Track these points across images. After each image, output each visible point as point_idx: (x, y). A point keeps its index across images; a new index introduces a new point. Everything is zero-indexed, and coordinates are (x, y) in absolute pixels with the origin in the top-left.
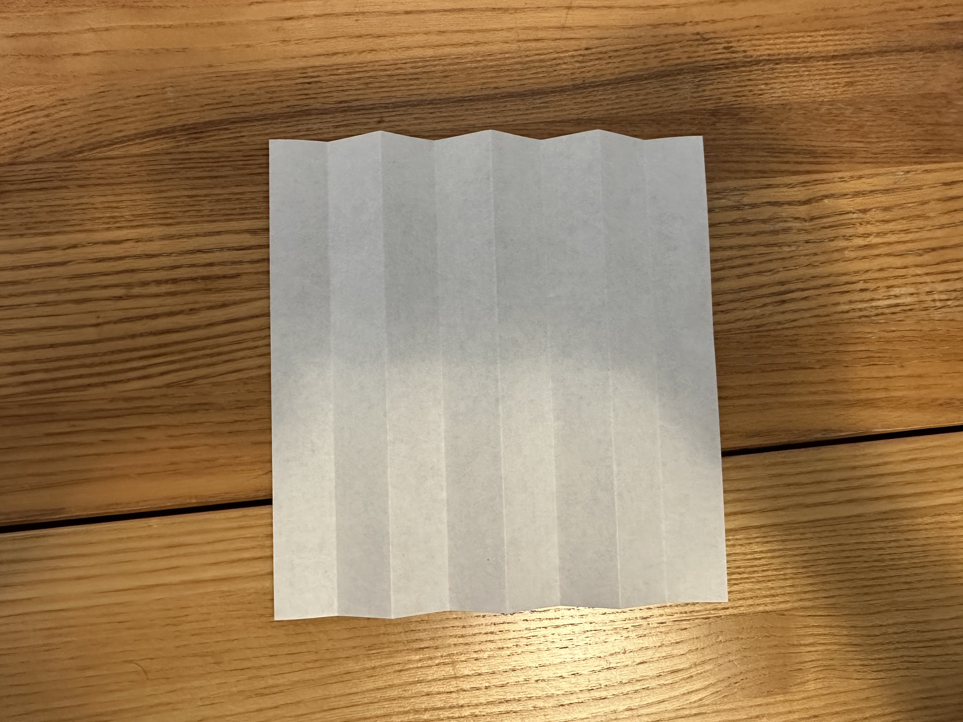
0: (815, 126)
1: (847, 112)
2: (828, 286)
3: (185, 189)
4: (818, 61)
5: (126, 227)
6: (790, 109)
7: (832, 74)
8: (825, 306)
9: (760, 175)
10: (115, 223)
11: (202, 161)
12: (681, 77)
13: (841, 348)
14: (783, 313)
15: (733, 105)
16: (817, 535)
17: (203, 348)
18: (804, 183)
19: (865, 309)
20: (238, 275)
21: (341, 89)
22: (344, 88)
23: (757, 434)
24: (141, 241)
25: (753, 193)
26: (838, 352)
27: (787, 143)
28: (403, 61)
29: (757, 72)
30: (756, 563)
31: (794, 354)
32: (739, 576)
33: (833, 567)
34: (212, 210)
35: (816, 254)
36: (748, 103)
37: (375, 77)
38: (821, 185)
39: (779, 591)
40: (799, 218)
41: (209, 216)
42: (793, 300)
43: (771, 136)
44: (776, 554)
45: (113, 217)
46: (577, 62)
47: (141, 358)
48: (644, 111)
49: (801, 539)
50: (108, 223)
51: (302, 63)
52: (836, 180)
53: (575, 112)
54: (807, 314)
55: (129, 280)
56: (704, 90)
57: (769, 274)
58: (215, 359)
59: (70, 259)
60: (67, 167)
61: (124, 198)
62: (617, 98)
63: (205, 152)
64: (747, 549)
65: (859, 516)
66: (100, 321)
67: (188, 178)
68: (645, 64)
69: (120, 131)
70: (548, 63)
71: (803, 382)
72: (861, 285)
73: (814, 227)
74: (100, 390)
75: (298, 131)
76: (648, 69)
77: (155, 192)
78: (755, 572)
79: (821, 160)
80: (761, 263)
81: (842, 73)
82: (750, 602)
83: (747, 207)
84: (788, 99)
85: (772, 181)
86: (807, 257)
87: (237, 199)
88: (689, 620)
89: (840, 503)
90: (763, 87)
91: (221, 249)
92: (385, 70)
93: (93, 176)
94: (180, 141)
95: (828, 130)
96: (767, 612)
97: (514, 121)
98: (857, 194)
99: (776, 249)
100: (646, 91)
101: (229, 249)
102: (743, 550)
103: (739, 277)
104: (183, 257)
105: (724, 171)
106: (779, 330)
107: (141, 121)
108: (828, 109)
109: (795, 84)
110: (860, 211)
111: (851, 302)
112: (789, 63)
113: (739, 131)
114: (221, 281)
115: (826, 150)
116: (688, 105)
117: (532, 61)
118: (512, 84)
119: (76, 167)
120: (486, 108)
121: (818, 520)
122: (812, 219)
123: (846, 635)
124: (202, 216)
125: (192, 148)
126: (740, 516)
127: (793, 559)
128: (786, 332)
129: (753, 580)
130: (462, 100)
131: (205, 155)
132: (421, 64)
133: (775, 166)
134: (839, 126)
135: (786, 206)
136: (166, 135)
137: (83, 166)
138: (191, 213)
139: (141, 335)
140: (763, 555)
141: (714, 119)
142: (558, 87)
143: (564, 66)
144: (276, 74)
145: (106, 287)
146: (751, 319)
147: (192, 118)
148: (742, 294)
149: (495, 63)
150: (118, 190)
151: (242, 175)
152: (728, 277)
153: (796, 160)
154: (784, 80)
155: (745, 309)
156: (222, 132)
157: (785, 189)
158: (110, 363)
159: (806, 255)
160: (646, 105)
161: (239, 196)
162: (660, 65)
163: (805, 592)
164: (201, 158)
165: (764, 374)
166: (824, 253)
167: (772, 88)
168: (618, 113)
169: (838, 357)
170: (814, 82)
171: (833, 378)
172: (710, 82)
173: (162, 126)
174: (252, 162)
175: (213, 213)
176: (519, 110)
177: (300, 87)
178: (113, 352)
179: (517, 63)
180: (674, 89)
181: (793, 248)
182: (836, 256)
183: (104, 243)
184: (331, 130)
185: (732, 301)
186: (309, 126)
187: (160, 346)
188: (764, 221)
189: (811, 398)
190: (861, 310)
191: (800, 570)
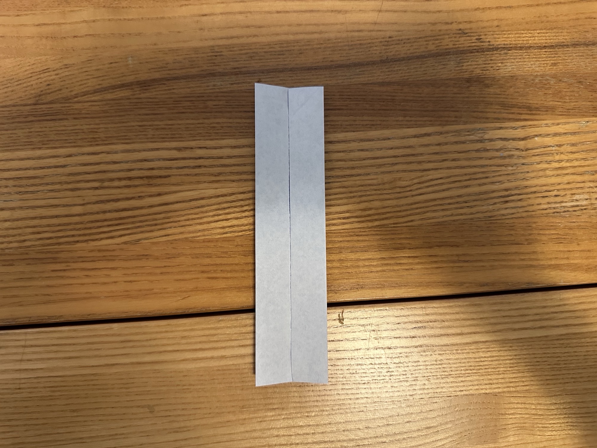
0: (531, 91)
1: (552, 82)
2: (535, 192)
3: (138, 121)
4: (535, 49)
5: (102, 145)
6: (517, 79)
7: (543, 58)
8: (533, 205)
9: (496, 121)
10: (95, 141)
11: (148, 104)
12: (448, 57)
13: (541, 232)
14: (506, 209)
15: (480, 76)
16: (520, 348)
17: (146, 221)
18: (523, 127)
19: (557, 208)
20: (169, 176)
21: (236, 60)
22: (237, 60)
23: (487, 284)
24: (111, 153)
25: (491, 132)
26: (539, 234)
27: (513, 101)
28: (275, 43)
29: (496, 55)
30: (481, 364)
31: (512, 235)
32: (470, 372)
33: (529, 367)
34: (154, 135)
35: (528, 172)
36: (490, 75)
37: (257, 53)
38: (533, 129)
39: (495, 381)
40: (519, 149)
41: (152, 138)
42: (513, 201)
43: (504, 96)
44: (494, 359)
45: (93, 138)
46: (383, 45)
47: (109, 226)
48: (424, 78)
49: (510, 350)
50: (91, 142)
51: (211, 43)
52: (543, 125)
53: (381, 77)
54: (521, 210)
55: (103, 178)
56: (463, 66)
57: (498, 184)
58: (153, 228)
59: (68, 164)
60: (68, 107)
61: (101, 126)
62: (408, 69)
63: (151, 98)
64: (477, 355)
65: (546, 337)
66: (85, 202)
67: (140, 115)
68: (426, 48)
69: (99, 85)
70: (365, 46)
71: (516, 253)
72: (555, 193)
73: (528, 155)
74: (84, 245)
75: (208, 86)
76: (428, 51)
77: (120, 123)
78: (479, 369)
79: (534, 112)
80: (494, 177)
81: (549, 57)
82: (477, 387)
83: (486, 141)
84: (515, 73)
85: (503, 125)
86: (523, 174)
87: (170, 128)
88: (438, 397)
89: (535, 328)
90: (500, 65)
91: (159, 160)
92: (263, 48)
93: (83, 112)
94: (136, 91)
95: (540, 93)
96: (486, 393)
97: (342, 83)
98: (556, 135)
99: (503, 168)
100: (426, 65)
101: (164, 160)
102: (474, 356)
103: (480, 185)
104: (135, 164)
105: (474, 117)
106: (503, 219)
107: (113, 78)
108: (540, 80)
109: (520, 63)
110: (557, 145)
111: (549, 203)
112: (517, 50)
113: (484, 92)
114: (158, 180)
115: (537, 106)
116: (453, 75)
117: (355, 45)
118: (342, 58)
119: (73, 107)
120: (325, 74)
121: (521, 339)
122: (527, 150)
123: (534, 409)
124: (147, 138)
125: (143, 95)
126: (473, 335)
127: (504, 362)
128: (507, 221)
129: (479, 374)
130: (309, 69)
131: (151, 100)
132: (285, 45)
133: (505, 115)
134: (546, 92)
135: (511, 141)
136: (128, 88)
137: (77, 106)
138: (141, 136)
139: (110, 211)
140: (486, 359)
141: (468, 84)
142: (370, 61)
143: (375, 48)
144: (196, 50)
145: (88, 181)
146: (486, 212)
147: (144, 77)
148: (482, 196)
149: (332, 45)
150: (97, 121)
151: (173, 113)
152: (473, 185)
153: (519, 112)
154: (513, 61)
155: (483, 206)
156: (160, 86)
157: (511, 130)
158: (90, 228)
159: (522, 173)
160: (426, 74)
161: (170, 127)
162: (436, 49)
163: (511, 382)
164: (148, 102)
165: (494, 247)
166: (533, 171)
167: (506, 66)
168: (408, 79)
169: (538, 238)
170: (532, 63)
171: (535, 250)
172: (467, 60)
173: (125, 82)
174: (179, 105)
175: (154, 137)
176: (345, 76)
177: (210, 58)
178: (92, 222)
179: (345, 46)
180: (444, 65)
181: (514, 168)
182: (541, 173)
183: (89, 154)
184: (229, 86)
185: (474, 201)
186: (215, 83)
187: (121, 219)
188: (497, 150)
189: (521, 263)
190: (554, 208)
191: (508, 369)
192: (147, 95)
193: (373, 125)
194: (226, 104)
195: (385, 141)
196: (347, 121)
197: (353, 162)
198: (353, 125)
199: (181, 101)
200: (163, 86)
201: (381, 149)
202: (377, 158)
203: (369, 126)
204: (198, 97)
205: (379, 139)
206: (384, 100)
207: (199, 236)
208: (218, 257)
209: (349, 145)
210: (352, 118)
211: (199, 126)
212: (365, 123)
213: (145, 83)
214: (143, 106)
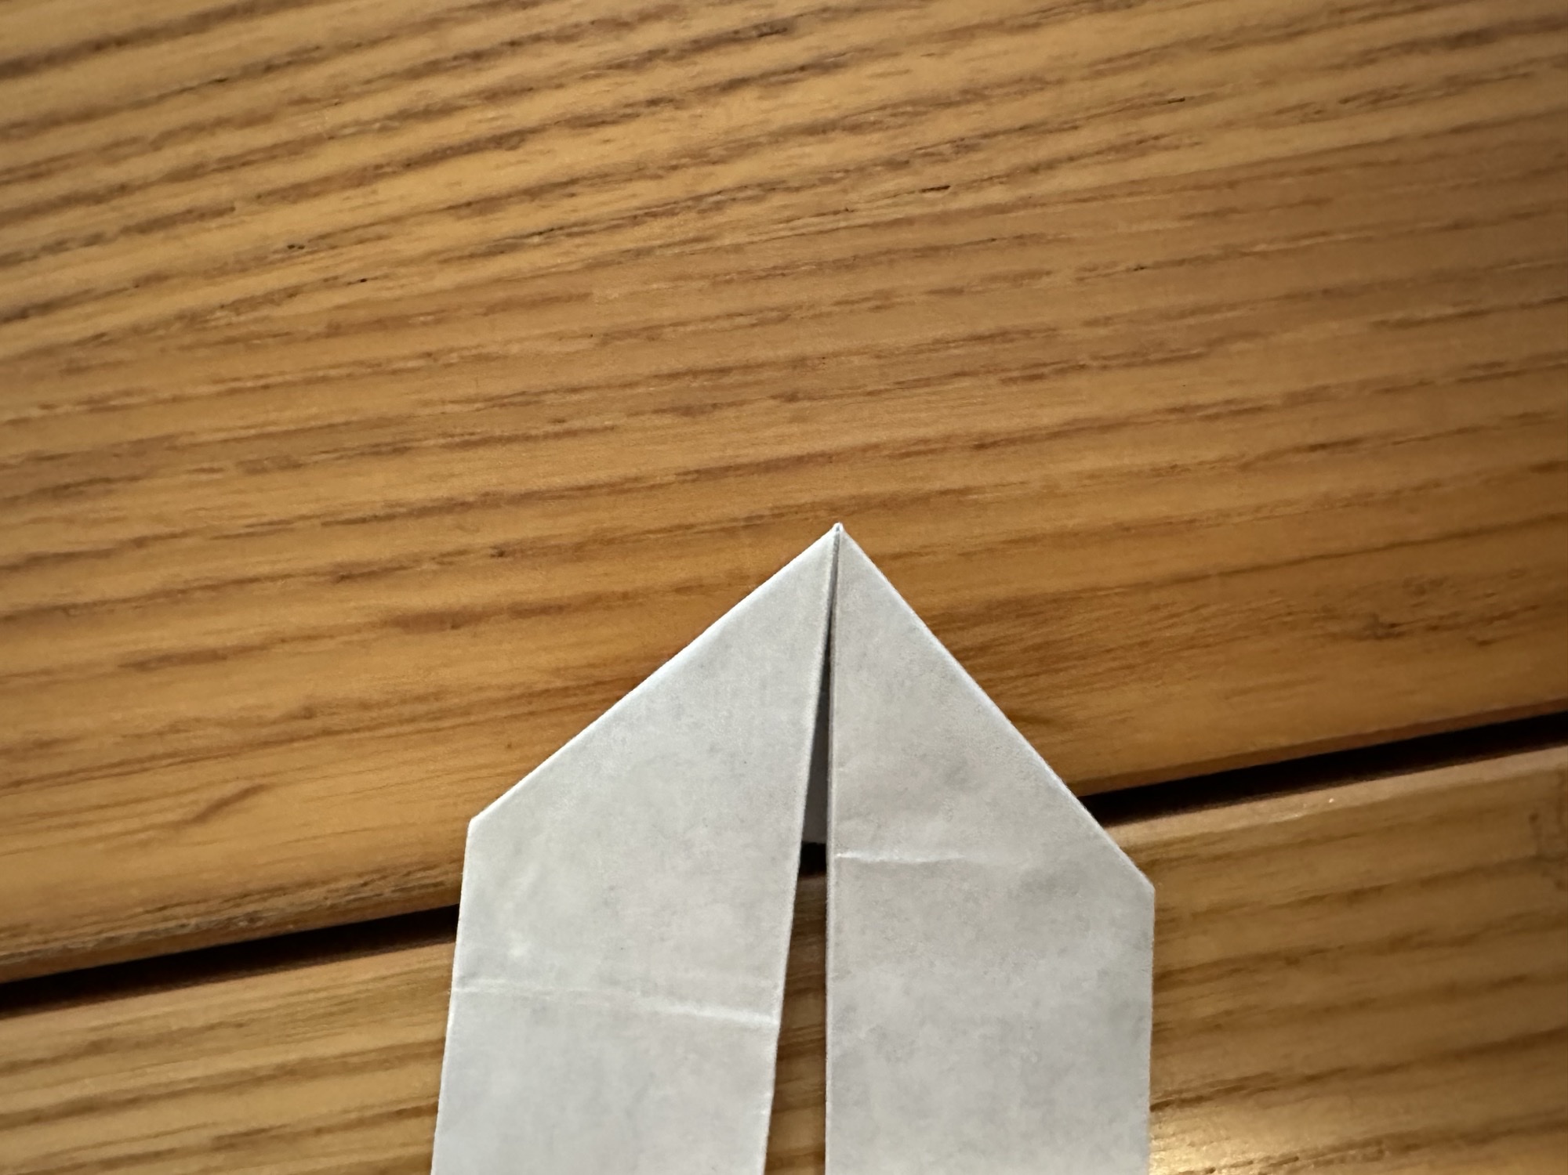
207: (292, 293)
208: (466, 445)
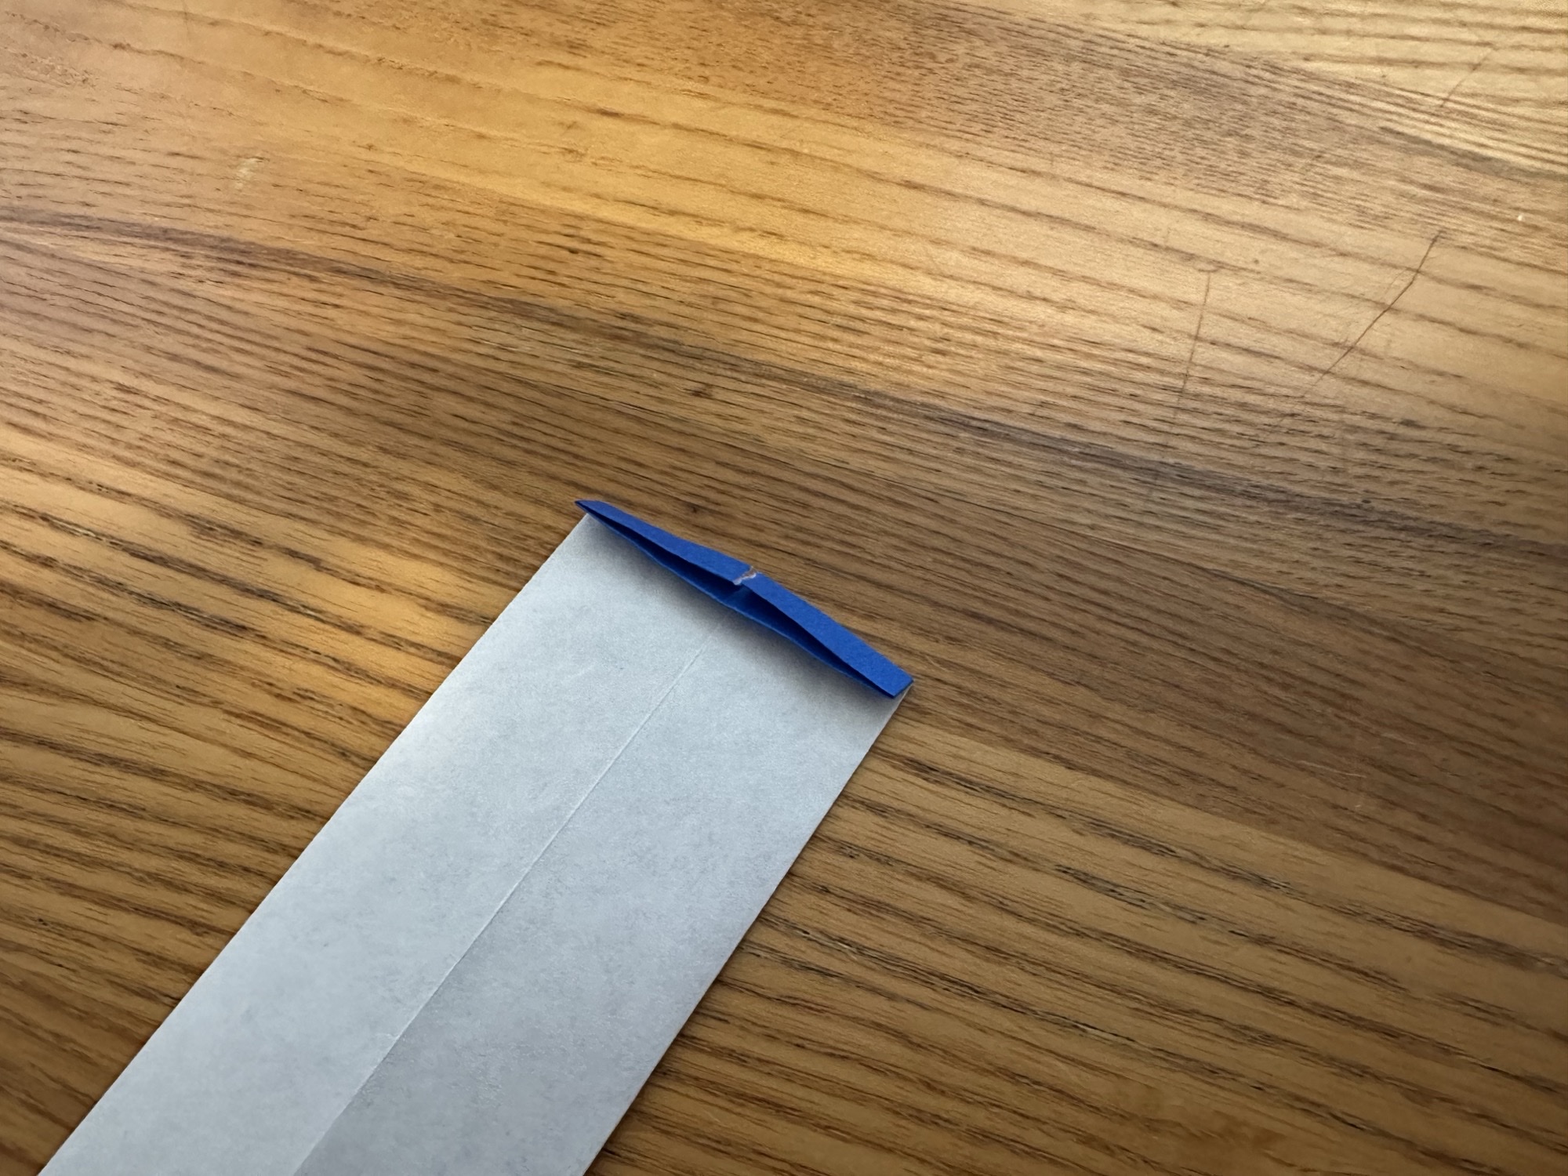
3: (126, 369)
11: (204, 323)
22: (651, 290)
28: (841, 282)
37: (746, 292)
46: (1362, 445)
53: (1304, 574)
62: (1467, 585)
67: (149, 349)
69: (86, 205)
75: (475, 342)
87: (224, 437)
94: (194, 268)
107: (145, 201)
117: (1215, 399)
120: (1021, 467)
125: (207, 289)
136: (174, 247)
142: (1273, 490)
143: (1314, 444)
149: (1096, 366)
151: (273, 387)
161: (230, 431)
164: (209, 318)
174: (319, 369)
176: (1121, 505)
179: (1167, 389)
184: (561, 368)
186: (511, 340)
192: (226, 294)
193: (1188, 774)
194: (509, 428)
195: (1238, 887)
196: (1050, 702)
197: (1010, 923)
198: (1077, 732)
199: (336, 357)
200: (306, 283)
201: (1199, 919)
202: (1158, 957)
203: (1162, 771)
204: (413, 365)
205: (1199, 861)
206: (1289, 680)
209: (1018, 822)
210: (1080, 695)
211: (345, 468)
212: (1144, 746)
213: (243, 252)
214: (180, 325)
